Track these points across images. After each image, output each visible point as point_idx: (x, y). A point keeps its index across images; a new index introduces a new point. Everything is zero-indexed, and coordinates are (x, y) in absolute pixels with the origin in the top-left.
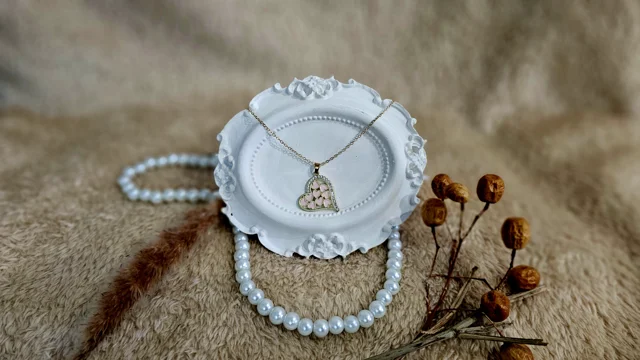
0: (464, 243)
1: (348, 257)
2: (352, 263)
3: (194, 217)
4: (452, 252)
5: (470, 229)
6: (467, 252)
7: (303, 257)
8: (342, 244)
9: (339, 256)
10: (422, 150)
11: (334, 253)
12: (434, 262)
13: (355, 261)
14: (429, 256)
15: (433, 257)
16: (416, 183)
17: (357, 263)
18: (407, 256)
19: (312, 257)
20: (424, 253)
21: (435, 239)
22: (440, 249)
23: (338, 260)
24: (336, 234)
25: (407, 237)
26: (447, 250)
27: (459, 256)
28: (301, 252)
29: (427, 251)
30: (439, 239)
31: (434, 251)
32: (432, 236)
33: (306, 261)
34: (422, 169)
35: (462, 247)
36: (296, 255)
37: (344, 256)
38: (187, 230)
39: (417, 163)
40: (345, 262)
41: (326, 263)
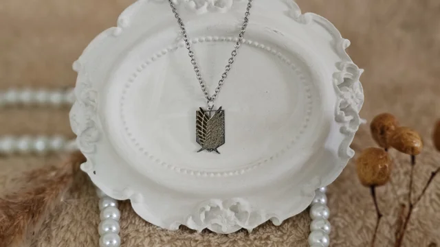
0: (415, 210)
1: (255, 231)
2: (261, 239)
3: (41, 177)
4: (399, 222)
5: (424, 191)
6: (420, 223)
7: (192, 231)
8: (247, 212)
9: (243, 230)
10: (357, 84)
11: (236, 226)
12: (374, 236)
13: (265, 236)
14: (368, 229)
15: (372, 228)
16: (348, 128)
17: (268, 238)
18: (337, 228)
19: (206, 231)
20: (360, 223)
21: (376, 204)
22: (383, 219)
23: (241, 235)
24: (239, 199)
25: (336, 202)
26: (392, 219)
27: (409, 228)
28: (191, 225)
29: (364, 222)
30: (381, 204)
31: (374, 222)
32: (371, 200)
33: (197, 236)
34: (357, 108)
35: (413, 216)
36: (183, 228)
37: (250, 229)
38: (31, 197)
39: (350, 101)
40: (252, 237)
41: (224, 239)
